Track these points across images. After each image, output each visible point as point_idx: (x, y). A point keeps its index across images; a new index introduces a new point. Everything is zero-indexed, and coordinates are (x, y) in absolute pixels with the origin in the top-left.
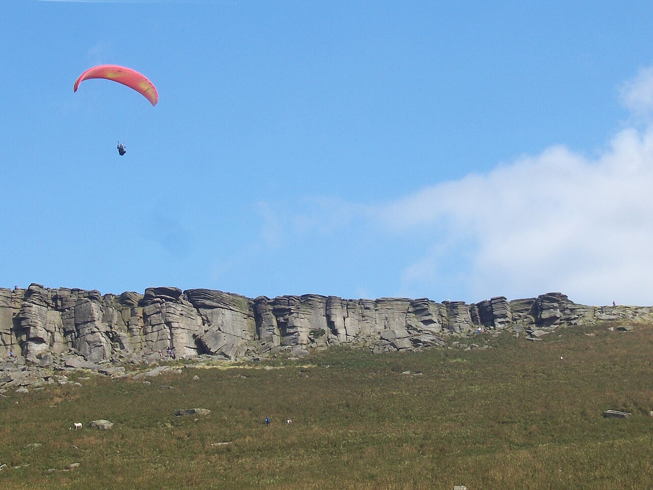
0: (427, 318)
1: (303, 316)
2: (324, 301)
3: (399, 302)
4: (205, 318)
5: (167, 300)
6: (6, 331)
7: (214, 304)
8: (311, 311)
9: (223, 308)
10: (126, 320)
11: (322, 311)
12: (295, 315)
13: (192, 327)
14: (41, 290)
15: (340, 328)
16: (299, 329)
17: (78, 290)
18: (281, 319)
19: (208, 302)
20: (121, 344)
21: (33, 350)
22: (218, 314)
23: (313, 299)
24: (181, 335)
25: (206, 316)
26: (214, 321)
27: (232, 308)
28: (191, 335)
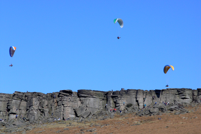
0: (183, 97)
1: (123, 99)
2: (136, 92)
3: (172, 90)
4: (82, 102)
5: (64, 95)
6: (4, 110)
7: (86, 96)
8: (128, 96)
9: (89, 97)
10: (51, 104)
11: (134, 96)
12: (119, 99)
13: (74, 106)
14: (19, 94)
15: (141, 103)
16: (121, 104)
17: (36, 92)
18: (115, 100)
19: (83, 95)
20: (44, 114)
21: (11, 118)
22: (87, 100)
23: (130, 91)
24: (67, 110)
25: (82, 100)
26: (85, 103)
27: (94, 97)
28: (73, 109)
